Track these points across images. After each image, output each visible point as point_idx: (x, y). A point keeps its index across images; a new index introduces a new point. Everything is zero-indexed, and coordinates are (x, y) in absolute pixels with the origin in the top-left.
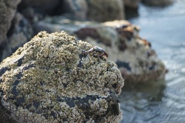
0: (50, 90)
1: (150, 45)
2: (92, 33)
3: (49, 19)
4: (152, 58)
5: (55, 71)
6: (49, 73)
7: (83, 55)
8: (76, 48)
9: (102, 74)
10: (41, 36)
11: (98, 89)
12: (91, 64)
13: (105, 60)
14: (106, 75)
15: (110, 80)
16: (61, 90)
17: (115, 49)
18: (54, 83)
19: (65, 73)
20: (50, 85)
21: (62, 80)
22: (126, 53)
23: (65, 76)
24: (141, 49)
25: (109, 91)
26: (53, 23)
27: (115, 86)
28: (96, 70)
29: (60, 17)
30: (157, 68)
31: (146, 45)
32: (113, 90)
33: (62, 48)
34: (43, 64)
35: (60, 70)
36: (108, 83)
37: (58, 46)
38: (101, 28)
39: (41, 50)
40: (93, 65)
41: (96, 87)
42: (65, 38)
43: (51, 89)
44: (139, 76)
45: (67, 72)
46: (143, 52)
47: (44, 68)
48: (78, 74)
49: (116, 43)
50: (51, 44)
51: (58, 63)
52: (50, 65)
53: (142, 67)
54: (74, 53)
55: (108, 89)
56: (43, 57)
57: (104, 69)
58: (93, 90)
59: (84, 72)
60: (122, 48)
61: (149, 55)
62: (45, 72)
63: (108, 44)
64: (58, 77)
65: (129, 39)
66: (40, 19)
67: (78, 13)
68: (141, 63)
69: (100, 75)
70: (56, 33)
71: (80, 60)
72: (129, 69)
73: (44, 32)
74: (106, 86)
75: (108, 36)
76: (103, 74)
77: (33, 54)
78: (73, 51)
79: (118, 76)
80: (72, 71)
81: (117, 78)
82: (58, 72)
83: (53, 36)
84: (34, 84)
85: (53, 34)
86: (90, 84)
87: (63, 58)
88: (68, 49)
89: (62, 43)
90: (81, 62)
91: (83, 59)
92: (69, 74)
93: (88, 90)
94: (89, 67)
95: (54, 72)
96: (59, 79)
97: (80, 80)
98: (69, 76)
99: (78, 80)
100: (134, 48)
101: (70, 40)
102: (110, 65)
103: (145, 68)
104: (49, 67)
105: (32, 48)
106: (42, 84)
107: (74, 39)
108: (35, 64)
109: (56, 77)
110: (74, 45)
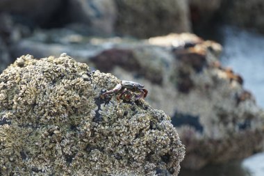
0: (39, 168)
1: (240, 81)
2: (125, 59)
3: (41, 35)
4: (246, 106)
5: (48, 131)
6: (37, 134)
7: (103, 99)
8: (88, 86)
9: (140, 134)
10: (21, 65)
11: (133, 165)
12: (119, 116)
13: (146, 108)
14: (148, 136)
15: (155, 147)
16: (62, 167)
17: (171, 89)
18: (47, 155)
19: (68, 135)
20: (39, 159)
21: (63, 147)
22: (193, 96)
23: (68, 141)
24: (223, 88)
25: (154, 169)
26: (49, 42)
27: (167, 158)
28: (128, 127)
29: (63, 30)
30: (255, 126)
31: (231, 80)
32: (162, 167)
33: (61, 86)
34: (26, 117)
35: (58, 129)
36: (152, 153)
37: (54, 82)
38: (142, 50)
39: (22, 91)
40: (122, 117)
41: (130, 160)
42: (66, 66)
43: (42, 167)
44: (219, 142)
45: (71, 133)
46: (226, 95)
47: (28, 126)
48: (93, 135)
49: (171, 78)
50: (40, 79)
51: (55, 114)
52: (39, 119)
53: (226, 124)
54: (86, 95)
55: (153, 165)
56: (26, 104)
57: (144, 125)
58: (123, 167)
59: (106, 132)
60: (185, 87)
61: (239, 100)
62: (30, 134)
63: (157, 81)
64: (55, 142)
65: (198, 69)
66: (23, 36)
67: (97, 22)
68: (223, 117)
69: (137, 136)
70: (50, 58)
71: (97, 108)
72: (199, 128)
73: (28, 57)
74: (149, 158)
75: (155, 65)
76: (143, 135)
77: (7, 99)
78: (82, 91)
79: (172, 139)
80: (82, 130)
81: (171, 144)
82: (55, 132)
83: (44, 63)
84: (9, 157)
85: (45, 59)
86: (118, 154)
87: (64, 105)
88: (73, 87)
89: (62, 77)
90: (100, 112)
91: (102, 106)
92: (75, 135)
93: (114, 166)
94: (115, 121)
95: (46, 132)
96: (58, 147)
97: (98, 148)
98: (75, 141)
99: (94, 148)
100: (207, 86)
101: (76, 69)
102: (156, 118)
103: (230, 125)
104: (37, 123)
105: (5, 87)
106: (24, 157)
107: (85, 69)
108: (10, 118)
109: (51, 142)
110: (85, 80)
